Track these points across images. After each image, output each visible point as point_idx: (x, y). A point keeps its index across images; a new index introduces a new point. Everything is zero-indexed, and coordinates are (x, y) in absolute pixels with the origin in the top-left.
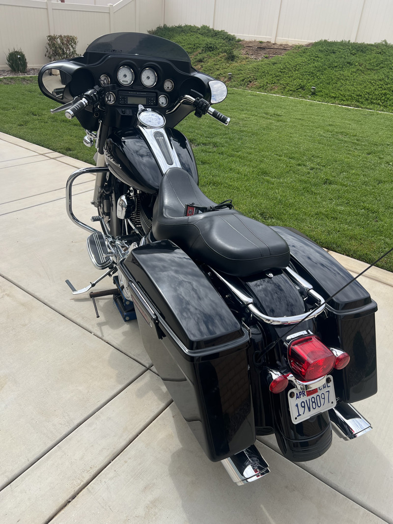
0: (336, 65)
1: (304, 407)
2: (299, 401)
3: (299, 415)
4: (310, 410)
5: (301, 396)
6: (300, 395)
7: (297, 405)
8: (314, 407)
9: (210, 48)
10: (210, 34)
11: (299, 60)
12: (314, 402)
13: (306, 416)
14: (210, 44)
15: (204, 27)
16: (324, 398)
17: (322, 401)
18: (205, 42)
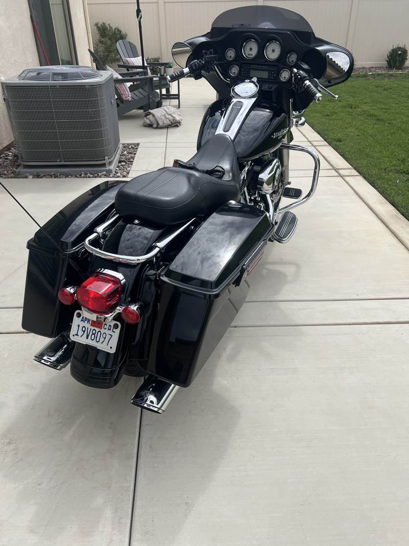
1: (84, 332)
2: (82, 324)
3: (77, 335)
4: (87, 338)
5: (86, 322)
6: (85, 320)
7: (79, 326)
8: (93, 339)
12: (94, 334)
13: (82, 340)
16: (105, 338)
17: (102, 339)
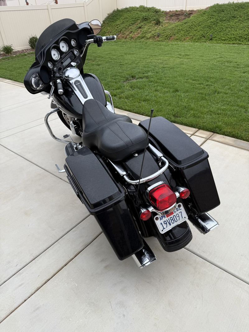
0: (225, 19)
1: (166, 223)
2: (162, 221)
3: (164, 228)
4: (170, 225)
6: (162, 218)
7: (161, 224)
8: (173, 222)
9: (145, 19)
10: (145, 10)
11: (201, 19)
12: (172, 219)
13: (169, 228)
14: (145, 16)
15: (141, 7)
16: (179, 216)
17: (178, 219)
18: (142, 16)
